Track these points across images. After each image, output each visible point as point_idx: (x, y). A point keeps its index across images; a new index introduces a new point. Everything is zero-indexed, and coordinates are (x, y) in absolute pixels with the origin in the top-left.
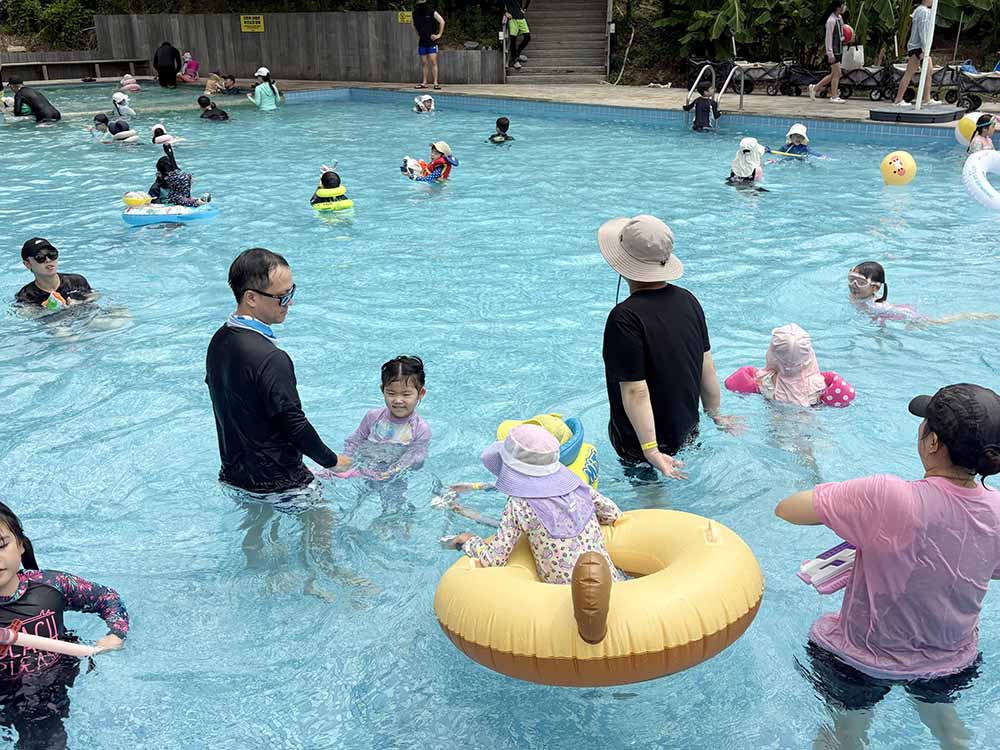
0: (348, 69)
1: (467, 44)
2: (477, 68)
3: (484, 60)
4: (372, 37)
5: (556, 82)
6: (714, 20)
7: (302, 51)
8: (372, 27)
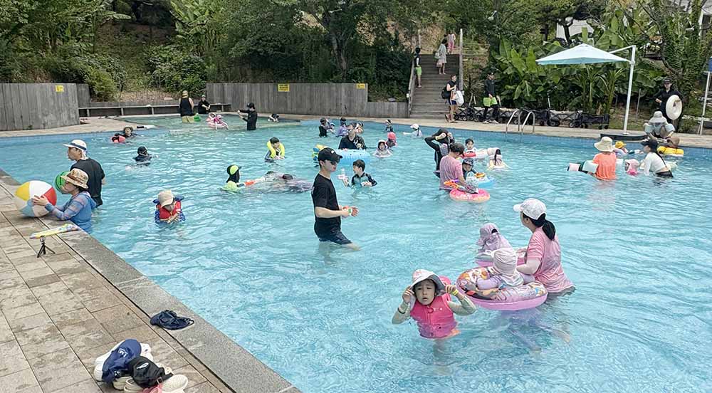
0: (330, 110)
1: (390, 99)
2: (395, 110)
3: (398, 107)
4: (344, 95)
5: (435, 118)
6: (514, 90)
7: (307, 101)
8: (343, 90)
